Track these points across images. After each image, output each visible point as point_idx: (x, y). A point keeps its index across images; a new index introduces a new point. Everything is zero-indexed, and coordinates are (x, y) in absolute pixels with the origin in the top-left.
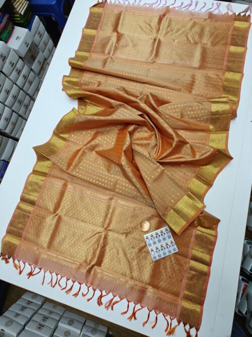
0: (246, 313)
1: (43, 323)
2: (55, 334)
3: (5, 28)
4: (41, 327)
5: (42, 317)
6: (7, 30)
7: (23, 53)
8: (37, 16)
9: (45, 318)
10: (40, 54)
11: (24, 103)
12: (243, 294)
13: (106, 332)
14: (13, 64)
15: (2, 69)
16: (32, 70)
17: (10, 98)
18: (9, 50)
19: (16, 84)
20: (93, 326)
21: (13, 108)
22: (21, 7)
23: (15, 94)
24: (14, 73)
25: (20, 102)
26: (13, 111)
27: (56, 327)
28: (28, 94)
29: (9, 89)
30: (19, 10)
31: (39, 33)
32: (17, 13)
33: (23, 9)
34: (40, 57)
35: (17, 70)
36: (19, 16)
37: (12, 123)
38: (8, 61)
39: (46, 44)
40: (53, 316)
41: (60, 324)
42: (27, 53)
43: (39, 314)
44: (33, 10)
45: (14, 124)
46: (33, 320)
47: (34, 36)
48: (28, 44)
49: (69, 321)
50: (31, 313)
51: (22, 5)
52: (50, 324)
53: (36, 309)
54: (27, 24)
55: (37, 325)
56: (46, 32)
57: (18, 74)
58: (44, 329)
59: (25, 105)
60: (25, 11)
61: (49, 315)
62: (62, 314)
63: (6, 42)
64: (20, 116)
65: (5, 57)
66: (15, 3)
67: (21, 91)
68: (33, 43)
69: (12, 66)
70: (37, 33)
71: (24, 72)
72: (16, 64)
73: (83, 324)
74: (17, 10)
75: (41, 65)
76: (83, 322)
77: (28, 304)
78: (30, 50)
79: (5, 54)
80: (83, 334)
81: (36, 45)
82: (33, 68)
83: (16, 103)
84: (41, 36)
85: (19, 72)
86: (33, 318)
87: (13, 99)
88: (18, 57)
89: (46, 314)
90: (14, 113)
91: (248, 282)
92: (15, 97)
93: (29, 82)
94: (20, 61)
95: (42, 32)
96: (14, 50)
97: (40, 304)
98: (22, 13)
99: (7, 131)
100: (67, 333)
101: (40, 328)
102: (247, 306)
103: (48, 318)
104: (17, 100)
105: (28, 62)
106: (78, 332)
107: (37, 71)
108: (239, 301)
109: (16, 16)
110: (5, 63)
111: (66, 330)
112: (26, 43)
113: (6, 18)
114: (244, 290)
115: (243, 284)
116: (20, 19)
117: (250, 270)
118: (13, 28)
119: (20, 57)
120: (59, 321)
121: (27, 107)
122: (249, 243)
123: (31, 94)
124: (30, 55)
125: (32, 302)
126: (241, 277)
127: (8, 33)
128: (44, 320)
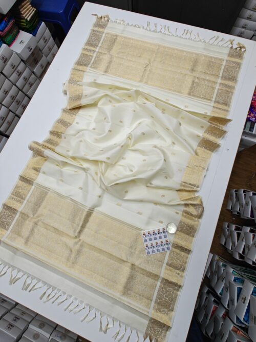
0: (212, 335)
1: (13, 323)
2: (23, 335)
3: (10, 32)
4: (10, 326)
5: (13, 317)
6: (11, 33)
7: (25, 56)
8: (43, 23)
9: (17, 318)
10: (44, 58)
11: (22, 104)
12: (212, 315)
13: (76, 339)
14: (15, 66)
15: (3, 70)
16: (33, 72)
17: (8, 98)
18: (12, 52)
19: (15, 85)
20: (63, 332)
21: (10, 108)
22: (28, 12)
23: (14, 95)
24: (15, 75)
25: (18, 103)
26: (10, 111)
27: (26, 328)
28: (27, 95)
29: (7, 90)
30: (26, 16)
31: (44, 39)
32: (24, 18)
33: (30, 15)
34: (43, 61)
35: (18, 72)
36: (25, 21)
37: (8, 122)
38: (9, 63)
39: (50, 49)
40: (24, 317)
41: (31, 326)
42: (29, 57)
43: (11, 313)
44: (40, 16)
45: (10, 124)
46: (4, 319)
47: (38, 42)
48: (32, 49)
49: (41, 324)
50: (3, 311)
51: (30, 11)
52: (20, 325)
53: (9, 308)
54: (32, 30)
55: (7, 324)
56: (51, 38)
57: (19, 76)
58: (13, 329)
59: (23, 106)
60: (32, 17)
61: (21, 316)
62: (34, 316)
63: (9, 45)
64: (16, 115)
65: (7, 59)
66: (22, 9)
67: (20, 92)
68: (36, 47)
69: (13, 68)
70: (42, 38)
71: (25, 74)
72: (17, 67)
73: (53, 329)
74: (24, 16)
75: (43, 68)
76: (55, 327)
77: (2, 302)
78: (33, 54)
79: (7, 56)
80: (52, 339)
81: (40, 49)
83: (13, 103)
84: (46, 41)
85: (20, 74)
86: (4, 317)
87: (11, 99)
88: (20, 60)
89: (18, 314)
90: (10, 112)
91: (218, 305)
92: (13, 98)
93: (30, 84)
94: (22, 64)
95: (47, 38)
96: (17, 53)
97: (14, 303)
98: (28, 19)
99: (2, 129)
100: (36, 336)
101: (9, 328)
102: (213, 328)
104: (15, 100)
105: (30, 66)
106: (48, 335)
107: (38, 74)
108: (208, 322)
109: (22, 21)
110: (5, 65)
111: (35, 332)
112: (29, 48)
113: (11, 22)
114: (214, 312)
115: (213, 306)
116: (25, 24)
117: (220, 294)
118: (18, 32)
119: (22, 60)
120: (30, 323)
121: (24, 107)
122: (224, 266)
123: (30, 96)
124: (32, 58)
125: (6, 301)
126: (213, 299)
127: (13, 36)
128: (15, 320)
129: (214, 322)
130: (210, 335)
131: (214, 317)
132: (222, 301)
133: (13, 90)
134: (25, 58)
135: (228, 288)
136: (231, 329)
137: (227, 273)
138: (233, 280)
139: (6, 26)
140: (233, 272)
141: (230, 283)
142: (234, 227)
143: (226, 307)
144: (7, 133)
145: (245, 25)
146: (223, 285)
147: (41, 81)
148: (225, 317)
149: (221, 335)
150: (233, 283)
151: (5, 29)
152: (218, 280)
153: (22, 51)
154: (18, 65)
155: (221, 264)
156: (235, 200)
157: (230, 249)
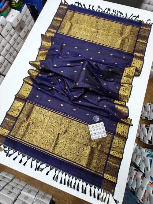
0: (135, 189)
1: (11, 190)
2: (18, 198)
3: (5, 9)
5: (11, 187)
6: (6, 10)
7: (15, 24)
8: (25, 5)
9: (13, 188)
10: (26, 27)
11: (13, 55)
12: (134, 178)
13: (51, 198)
14: (8, 30)
15: (1, 32)
16: (19, 36)
17: (4, 51)
18: (7, 22)
19: (9, 43)
20: (43, 195)
21: (5, 57)
23: (8, 49)
24: (8, 36)
25: (11, 54)
26: (6, 59)
27: (20, 194)
28: (15, 50)
29: (4, 45)
31: (26, 15)
34: (25, 29)
35: (10, 35)
37: (4, 66)
38: (5, 28)
39: (30, 22)
40: (18, 187)
41: (22, 192)
42: (17, 25)
43: (10, 185)
45: (6, 67)
46: (5, 188)
47: (23, 16)
48: (19, 20)
49: (29, 191)
50: (5, 184)
52: (16, 192)
53: (8, 182)
54: (19, 9)
55: (7, 191)
56: (30, 15)
58: (12, 194)
59: (13, 56)
61: (16, 186)
62: (24, 186)
63: (5, 17)
64: (9, 62)
65: (3, 26)
67: (12, 47)
68: (21, 20)
69: (7, 32)
71: (15, 36)
72: (10, 31)
75: (26, 33)
76: (37, 192)
77: (3, 178)
78: (19, 24)
79: (4, 24)
80: (36, 199)
81: (23, 21)
82: (20, 35)
83: (8, 55)
84: (27, 16)
85: (11, 36)
86: (5, 187)
88: (12, 27)
89: (14, 185)
91: (138, 171)
92: (7, 51)
93: (17, 43)
94: (13, 29)
95: (28, 14)
96: (10, 23)
97: (11, 179)
98: (17, 2)
100: (26, 198)
101: (9, 193)
102: (136, 185)
103: (15, 188)
104: (9, 53)
105: (18, 31)
106: (33, 197)
107: (23, 37)
108: (132, 182)
109: (13, 2)
110: (3, 29)
111: (26, 196)
112: (17, 19)
113: (7, 2)
114: (135, 176)
115: (135, 172)
116: (15, 5)
117: (139, 165)
118: (10, 10)
119: (13, 27)
120: (22, 190)
121: (14, 58)
122: (140, 148)
123: (18, 50)
124: (19, 26)
125: (5, 178)
126: (134, 168)
127: (7, 12)
128: (12, 189)
129: (136, 181)
130: (134, 189)
131: (136, 178)
132: (140, 169)
133: (7, 47)
134: (15, 26)
135: (144, 161)
136: (148, 183)
137: (142, 152)
138: (146, 156)
140: (145, 152)
141: (144, 158)
142: (144, 126)
143: (143, 172)
144: (4, 73)
145: (147, 8)
146: (140, 160)
147: (24, 42)
148: (142, 178)
149: (142, 187)
150: (147, 157)
151: (2, 6)
152: (137, 157)
153: (13, 21)
155: (138, 147)
156: (144, 110)
157: (143, 138)
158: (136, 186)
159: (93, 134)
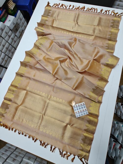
0: (114, 157)
1: (15, 158)
3: (4, 16)
4: (14, 160)
5: (15, 155)
6: (4, 17)
7: (12, 28)
8: (19, 11)
9: (17, 156)
12: (113, 148)
13: (46, 163)
14: (7, 33)
15: (1, 35)
16: (16, 35)
17: (5, 49)
18: (5, 26)
19: (8, 42)
20: (40, 161)
21: (6, 54)
22: (12, 6)
24: (7, 37)
25: (10, 51)
26: (6, 55)
27: (22, 161)
28: (13, 47)
29: (4, 45)
30: (11, 8)
31: (20, 18)
32: (10, 9)
33: (13, 7)
34: (20, 29)
35: (9, 36)
36: (10, 10)
38: (4, 31)
39: (23, 24)
40: (20, 155)
41: (24, 159)
42: (14, 28)
43: (14, 153)
44: (17, 7)
45: (6, 61)
46: (10, 157)
47: (17, 20)
48: (15, 24)
49: (28, 158)
50: (10, 153)
51: (12, 5)
52: (19, 159)
53: (13, 151)
54: (14, 14)
55: (12, 159)
56: (23, 18)
58: (16, 161)
59: (12, 52)
61: (19, 155)
62: (25, 154)
63: (4, 22)
64: (9, 57)
65: (3, 29)
66: (9, 4)
67: (10, 45)
68: (17, 23)
70: (19, 18)
71: (12, 36)
72: (8, 33)
73: (35, 160)
74: (10, 7)
75: (21, 33)
76: (35, 158)
77: (9, 148)
78: (15, 26)
79: (3, 28)
81: (18, 24)
84: (21, 20)
85: (10, 37)
86: (11, 156)
89: (17, 154)
91: (116, 142)
92: (7, 48)
93: (14, 41)
94: (10, 31)
95: (21, 18)
96: (8, 26)
97: (15, 149)
99: (3, 64)
101: (14, 161)
103: (18, 156)
104: (8, 50)
105: (14, 32)
106: (33, 163)
107: (18, 36)
108: (111, 151)
110: (3, 32)
111: (26, 162)
112: (13, 23)
113: (4, 11)
114: (114, 146)
115: (114, 143)
116: (11, 12)
117: (117, 137)
118: (8, 16)
120: (23, 158)
122: (117, 123)
123: (15, 47)
124: (15, 28)
125: (11, 148)
126: (113, 140)
127: (5, 18)
128: (16, 157)
129: (115, 151)
131: (114, 148)
132: (118, 140)
133: (7, 45)
135: (121, 134)
137: (119, 127)
139: (2, 13)
140: (122, 126)
141: (122, 131)
142: (120, 104)
143: (121, 143)
144: (5, 66)
146: (118, 133)
148: (120, 148)
149: (120, 157)
152: (115, 130)
153: (10, 25)
154: (9, 32)
155: (115, 122)
156: (119, 91)
157: (119, 115)
158: (115, 155)
159: (77, 112)
